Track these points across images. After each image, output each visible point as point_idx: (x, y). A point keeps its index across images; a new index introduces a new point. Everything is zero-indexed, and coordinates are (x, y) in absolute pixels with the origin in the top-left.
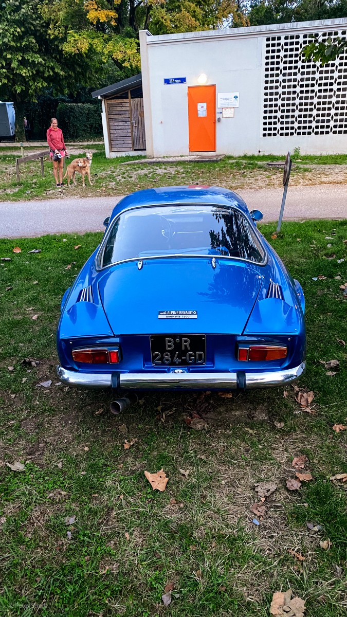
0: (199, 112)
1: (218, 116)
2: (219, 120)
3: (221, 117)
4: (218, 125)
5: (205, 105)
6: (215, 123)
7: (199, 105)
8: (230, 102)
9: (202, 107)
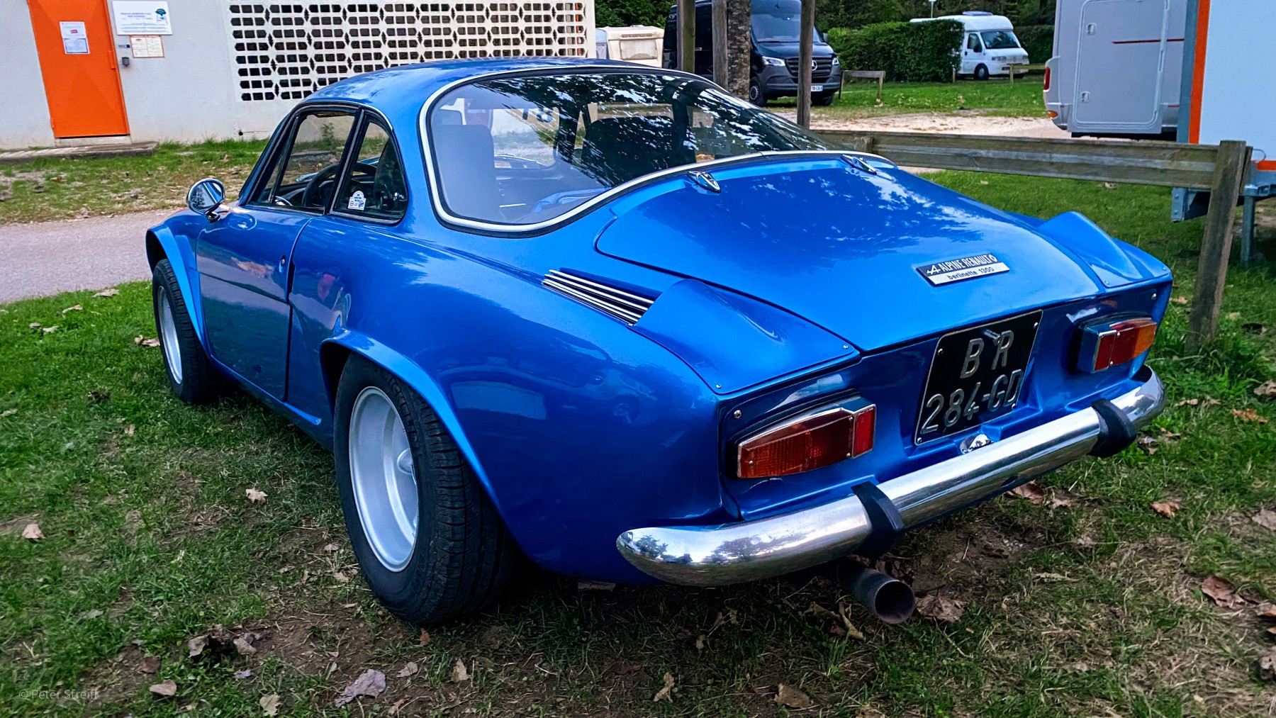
0: (66, 43)
1: (121, 54)
2: (126, 63)
3: (130, 57)
4: (124, 74)
5: (81, 27)
6: (115, 70)
7: (66, 28)
8: (147, 21)
9: (75, 31)
